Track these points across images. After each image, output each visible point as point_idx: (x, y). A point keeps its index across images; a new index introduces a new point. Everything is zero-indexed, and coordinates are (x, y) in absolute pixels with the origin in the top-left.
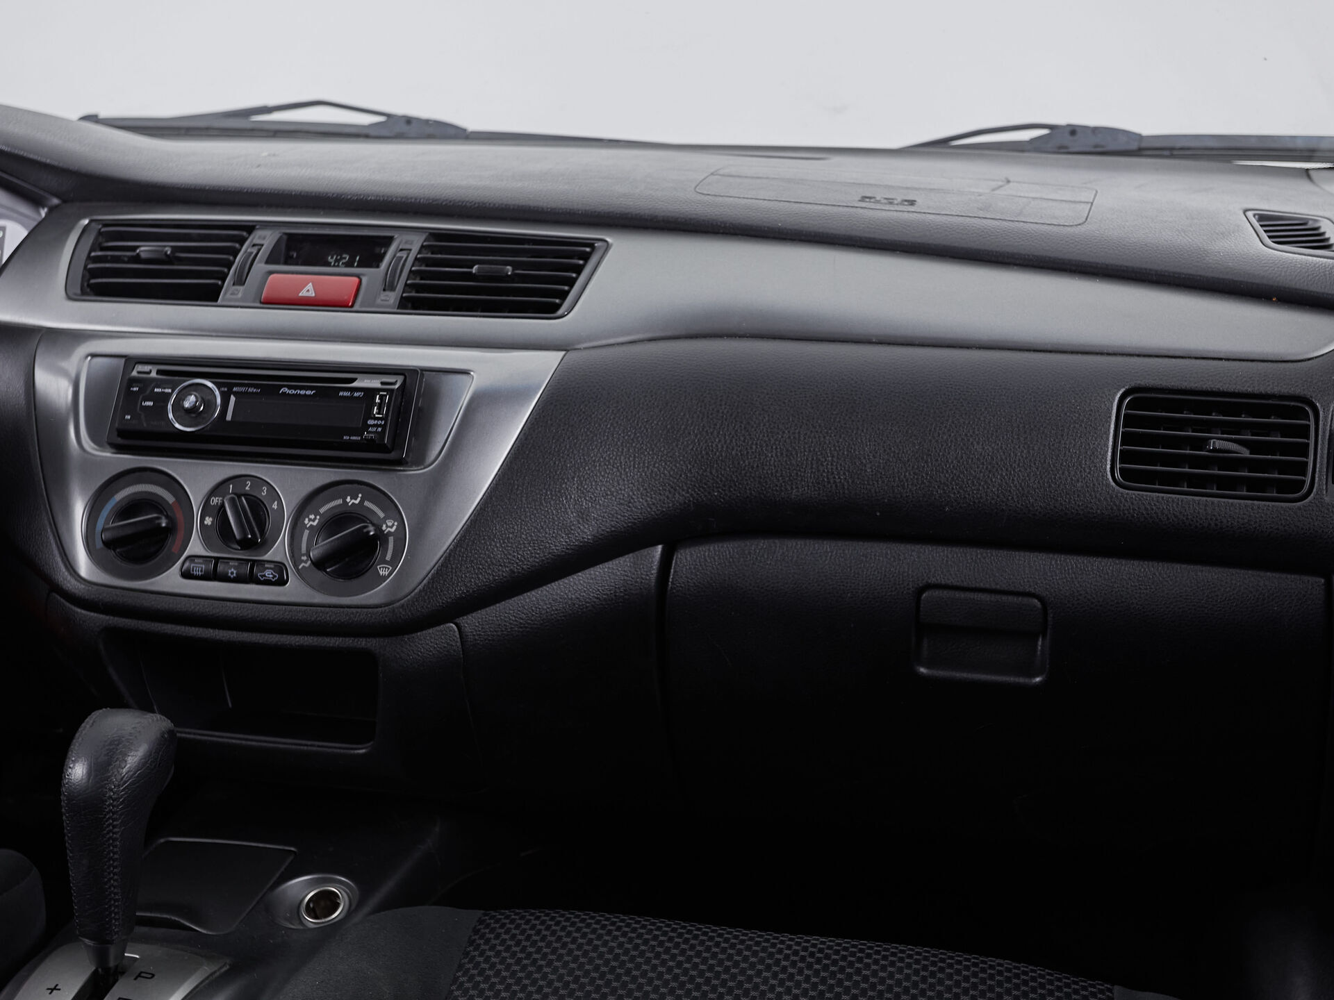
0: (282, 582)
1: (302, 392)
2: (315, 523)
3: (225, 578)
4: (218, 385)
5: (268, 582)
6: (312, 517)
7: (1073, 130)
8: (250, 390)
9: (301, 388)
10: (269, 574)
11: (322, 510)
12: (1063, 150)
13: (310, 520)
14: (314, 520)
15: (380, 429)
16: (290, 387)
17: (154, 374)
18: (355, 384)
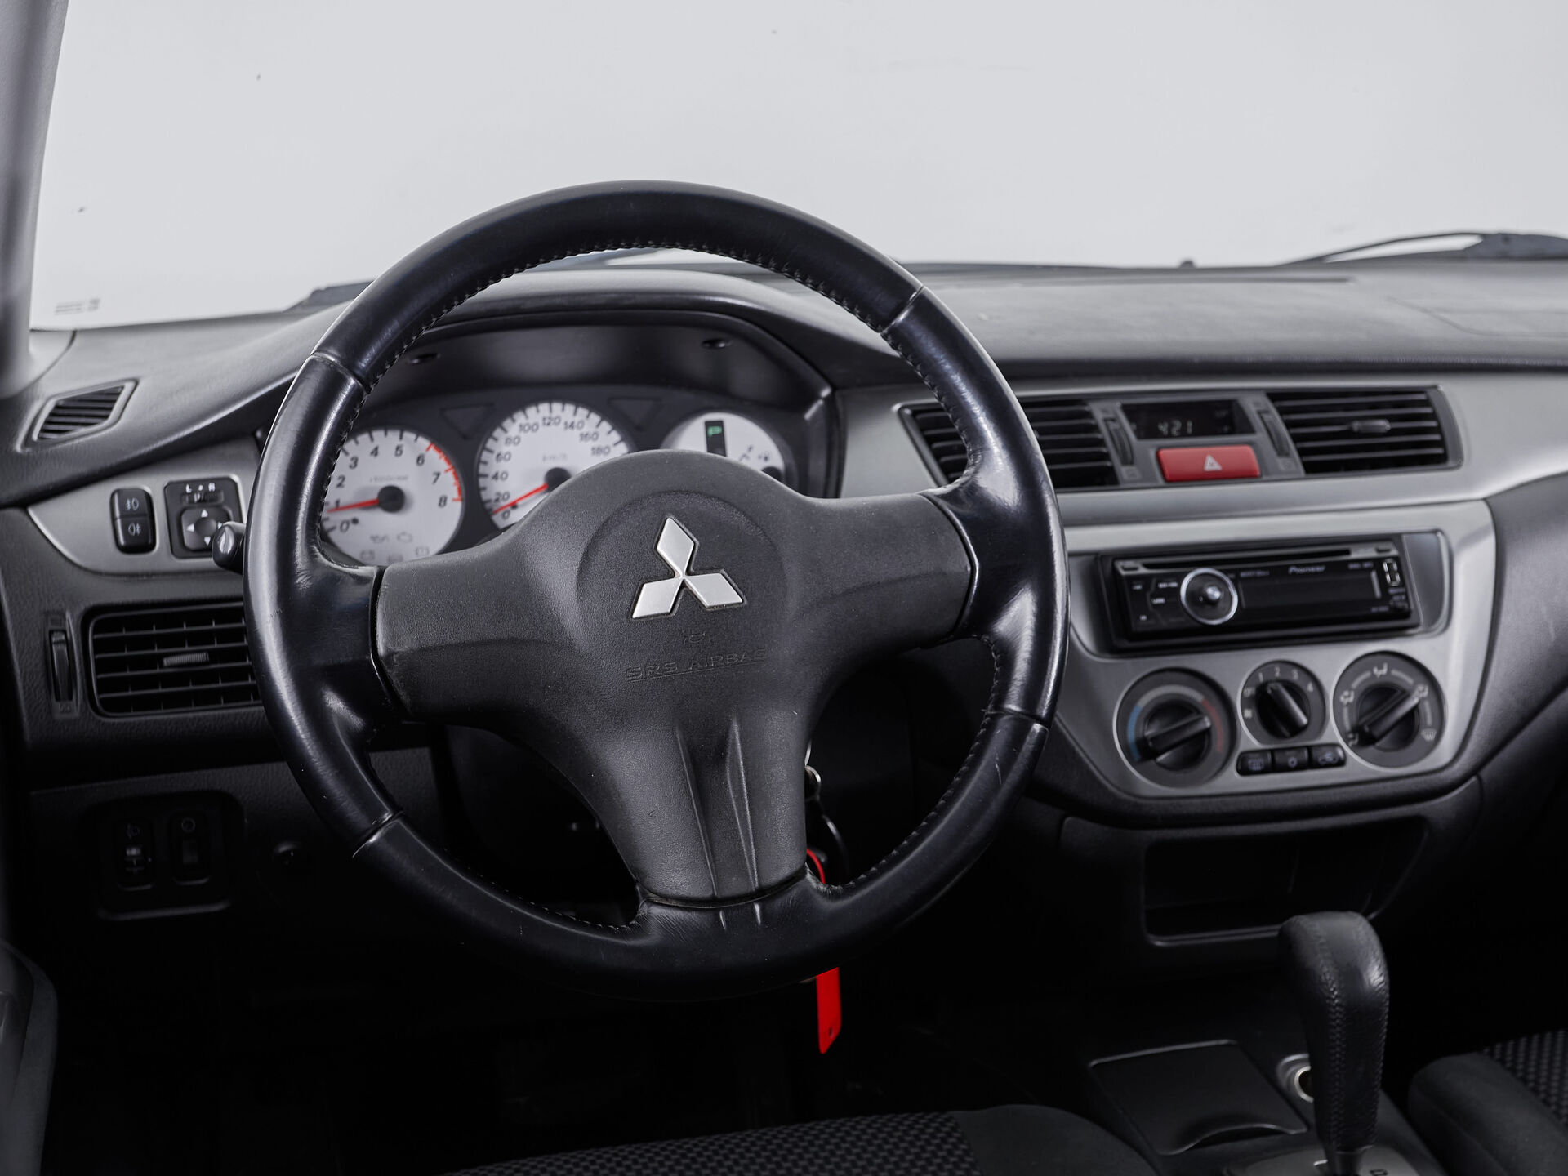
0: (1341, 763)
1: (1312, 569)
2: (1351, 699)
3: (1285, 769)
4: (1226, 572)
5: (1329, 765)
6: (1346, 693)
7: (1506, 238)
8: (1260, 573)
9: (1310, 565)
10: (1328, 756)
11: (1355, 684)
12: (1504, 257)
13: (1346, 697)
14: (1349, 696)
15: (1403, 597)
16: (1298, 566)
17: (1143, 571)
18: (1354, 556)
